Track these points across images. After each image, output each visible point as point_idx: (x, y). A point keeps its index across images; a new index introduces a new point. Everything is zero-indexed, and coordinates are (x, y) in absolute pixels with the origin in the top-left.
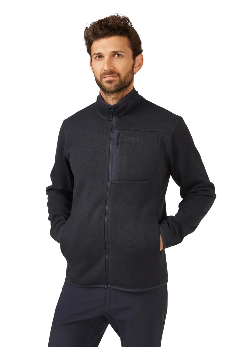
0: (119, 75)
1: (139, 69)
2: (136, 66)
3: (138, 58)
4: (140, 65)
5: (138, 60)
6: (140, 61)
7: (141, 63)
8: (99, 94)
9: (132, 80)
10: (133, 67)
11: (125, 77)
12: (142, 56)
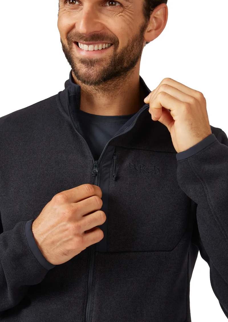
0: (114, 42)
1: (157, 35)
2: (149, 27)
3: (158, 12)
4: (160, 28)
5: (158, 15)
6: (161, 18)
7: (163, 21)
8: (68, 78)
9: (138, 57)
10: (143, 29)
11: (125, 49)
12: (166, 8)
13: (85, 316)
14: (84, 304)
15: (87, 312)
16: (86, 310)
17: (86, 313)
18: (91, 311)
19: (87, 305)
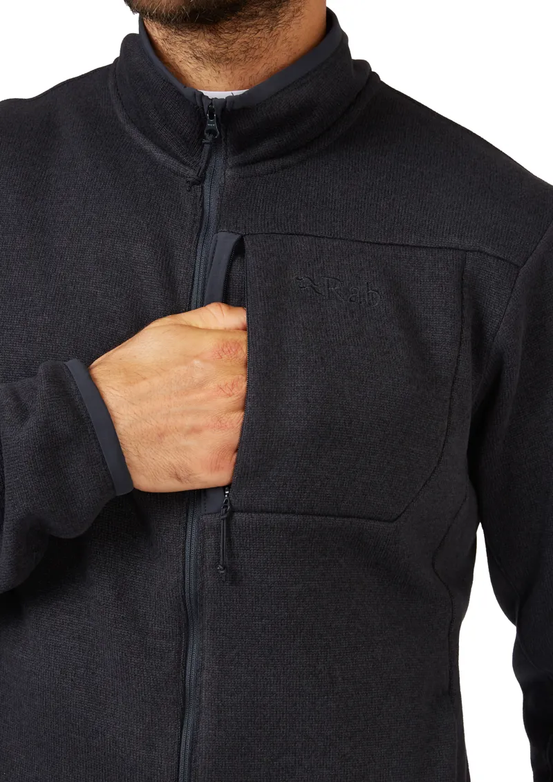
13: (184, 683)
14: (179, 652)
15: (188, 673)
16: (185, 668)
17: (185, 675)
18: (198, 671)
19: (186, 656)
